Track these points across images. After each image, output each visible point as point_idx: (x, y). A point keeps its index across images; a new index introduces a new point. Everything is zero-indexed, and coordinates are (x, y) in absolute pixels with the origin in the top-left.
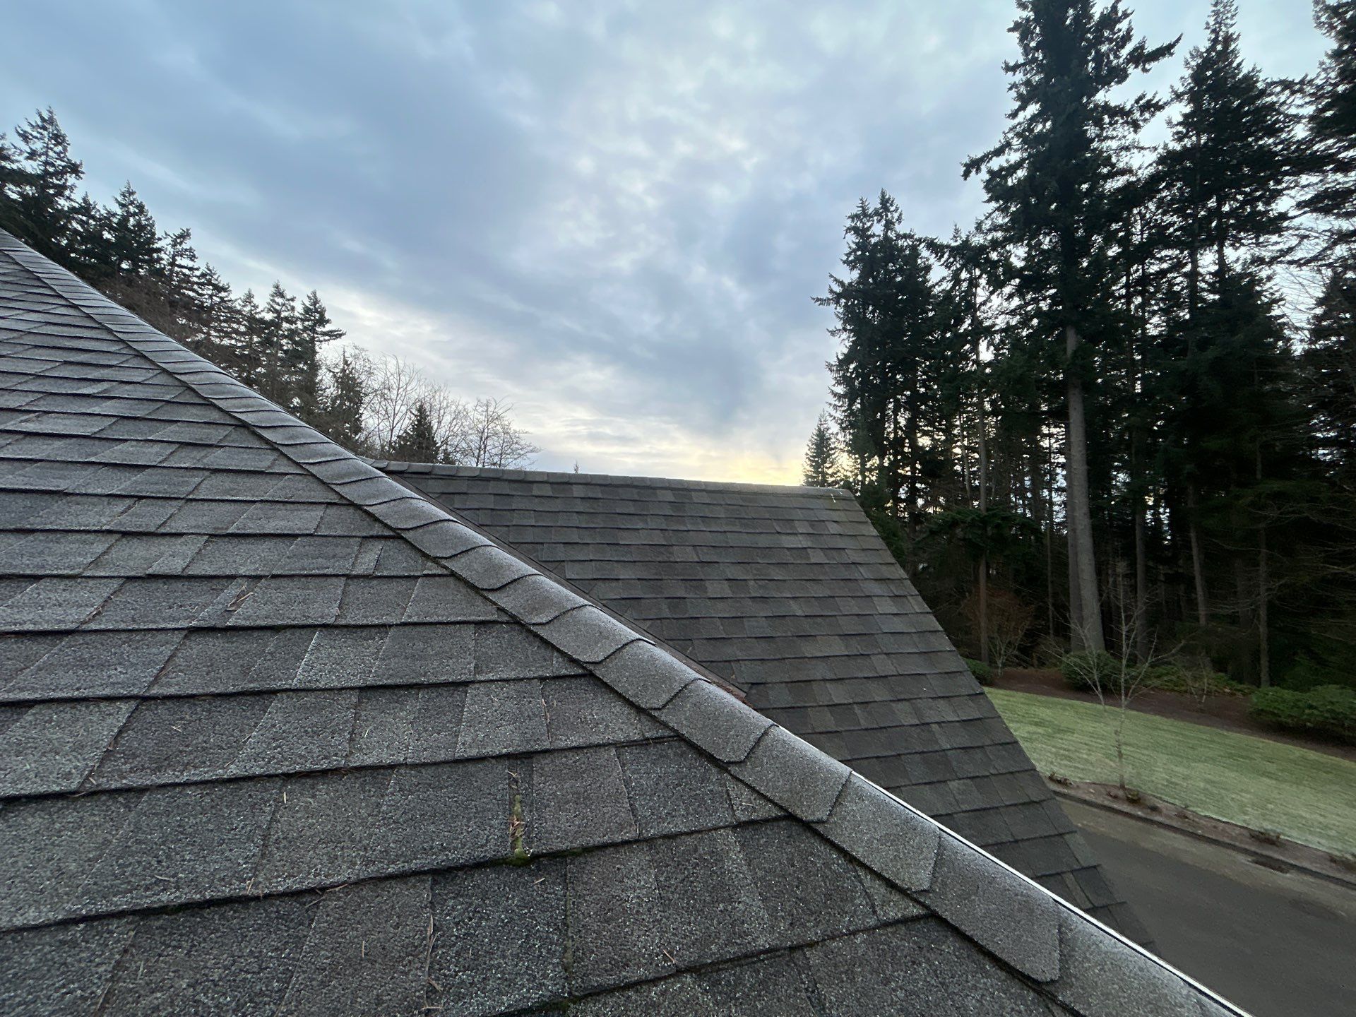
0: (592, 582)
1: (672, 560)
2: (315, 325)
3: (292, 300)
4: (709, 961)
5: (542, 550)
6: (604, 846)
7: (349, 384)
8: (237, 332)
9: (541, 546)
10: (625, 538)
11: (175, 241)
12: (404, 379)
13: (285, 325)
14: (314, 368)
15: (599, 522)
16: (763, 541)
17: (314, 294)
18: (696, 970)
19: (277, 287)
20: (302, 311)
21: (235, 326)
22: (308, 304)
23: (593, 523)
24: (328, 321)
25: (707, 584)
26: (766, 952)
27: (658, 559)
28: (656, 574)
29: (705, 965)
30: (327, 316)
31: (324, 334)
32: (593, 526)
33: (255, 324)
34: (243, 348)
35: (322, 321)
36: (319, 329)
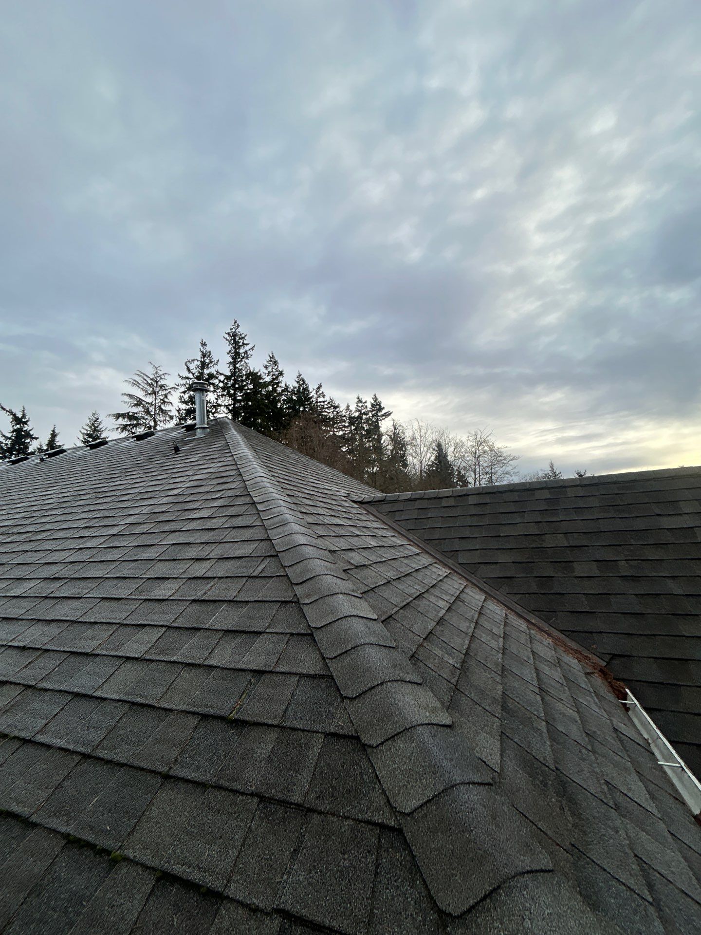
0: (477, 565)
1: (543, 546)
2: (377, 412)
3: (366, 402)
4: (267, 796)
5: (444, 543)
6: (263, 724)
7: (397, 441)
8: (345, 427)
9: (444, 541)
10: (505, 531)
11: (317, 391)
12: (423, 431)
13: (364, 417)
14: (380, 436)
15: (486, 521)
16: (640, 524)
17: (375, 395)
18: (262, 798)
19: (358, 398)
20: (371, 407)
21: (344, 424)
22: (373, 402)
23: (481, 522)
24: (383, 408)
25: (575, 565)
26: (295, 804)
27: (532, 546)
28: (528, 558)
29: (264, 797)
30: (382, 406)
31: (382, 416)
32: (482, 524)
33: (352, 421)
34: (349, 433)
35: (381, 409)
36: (379, 414)
